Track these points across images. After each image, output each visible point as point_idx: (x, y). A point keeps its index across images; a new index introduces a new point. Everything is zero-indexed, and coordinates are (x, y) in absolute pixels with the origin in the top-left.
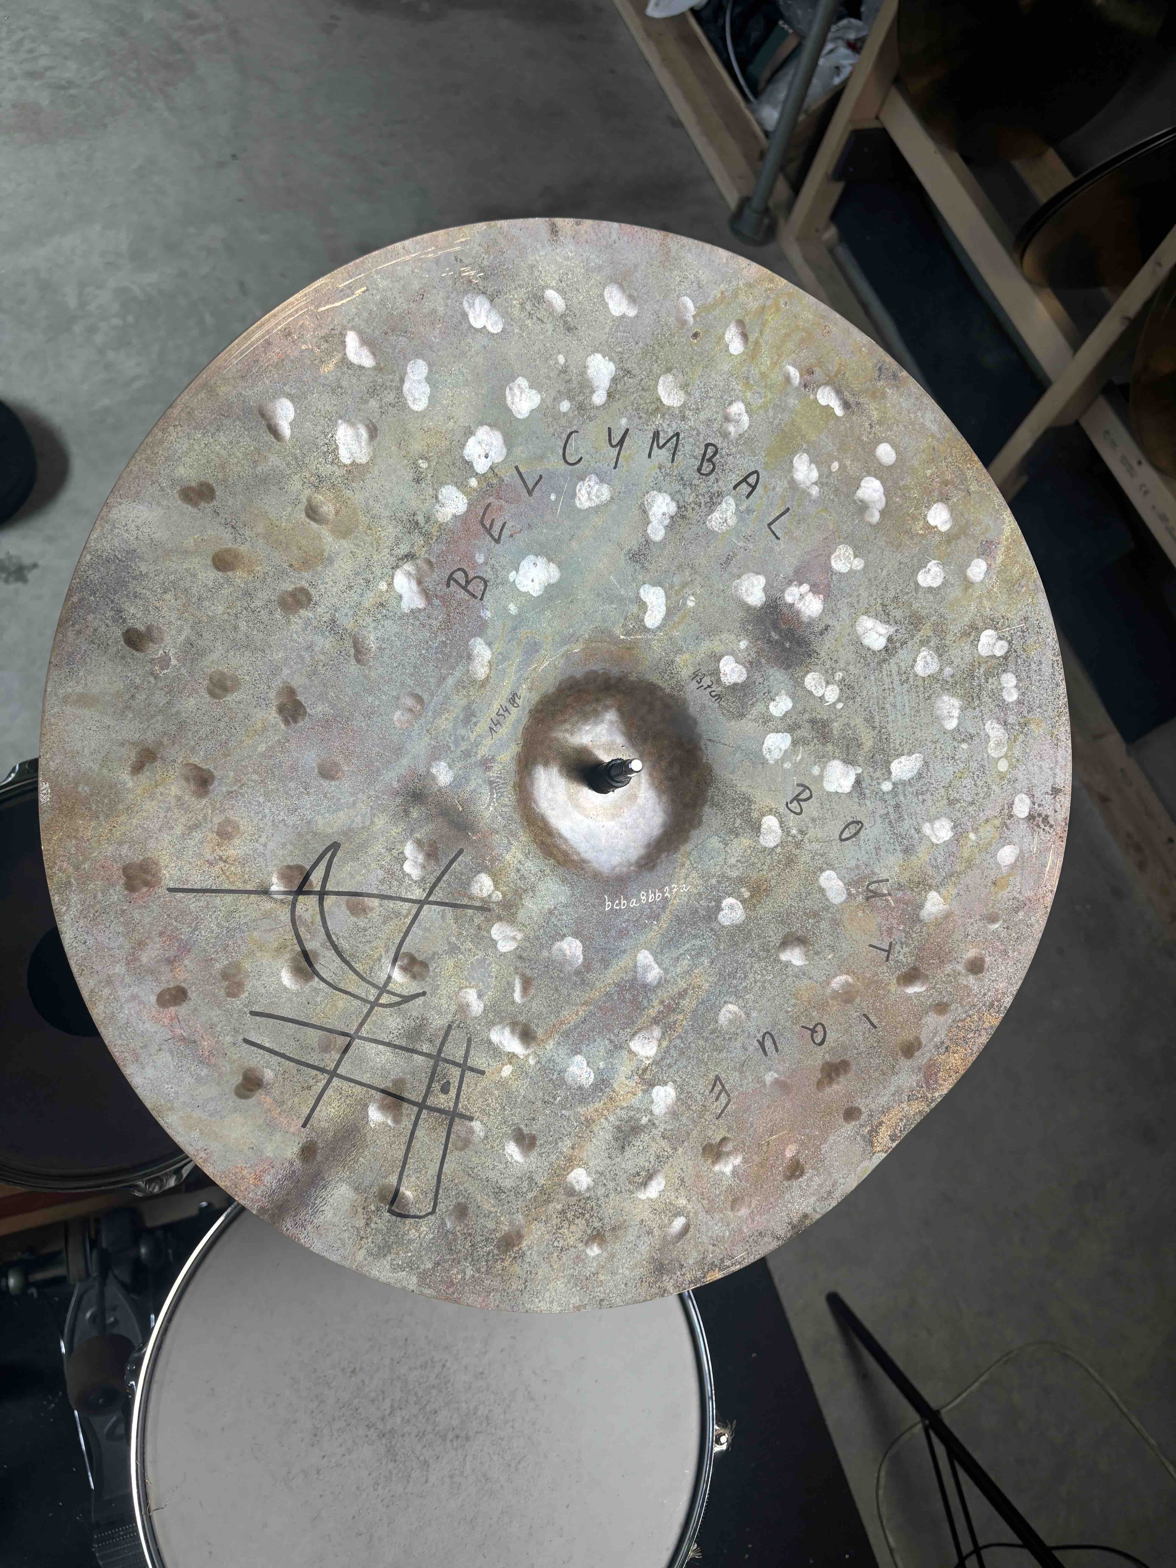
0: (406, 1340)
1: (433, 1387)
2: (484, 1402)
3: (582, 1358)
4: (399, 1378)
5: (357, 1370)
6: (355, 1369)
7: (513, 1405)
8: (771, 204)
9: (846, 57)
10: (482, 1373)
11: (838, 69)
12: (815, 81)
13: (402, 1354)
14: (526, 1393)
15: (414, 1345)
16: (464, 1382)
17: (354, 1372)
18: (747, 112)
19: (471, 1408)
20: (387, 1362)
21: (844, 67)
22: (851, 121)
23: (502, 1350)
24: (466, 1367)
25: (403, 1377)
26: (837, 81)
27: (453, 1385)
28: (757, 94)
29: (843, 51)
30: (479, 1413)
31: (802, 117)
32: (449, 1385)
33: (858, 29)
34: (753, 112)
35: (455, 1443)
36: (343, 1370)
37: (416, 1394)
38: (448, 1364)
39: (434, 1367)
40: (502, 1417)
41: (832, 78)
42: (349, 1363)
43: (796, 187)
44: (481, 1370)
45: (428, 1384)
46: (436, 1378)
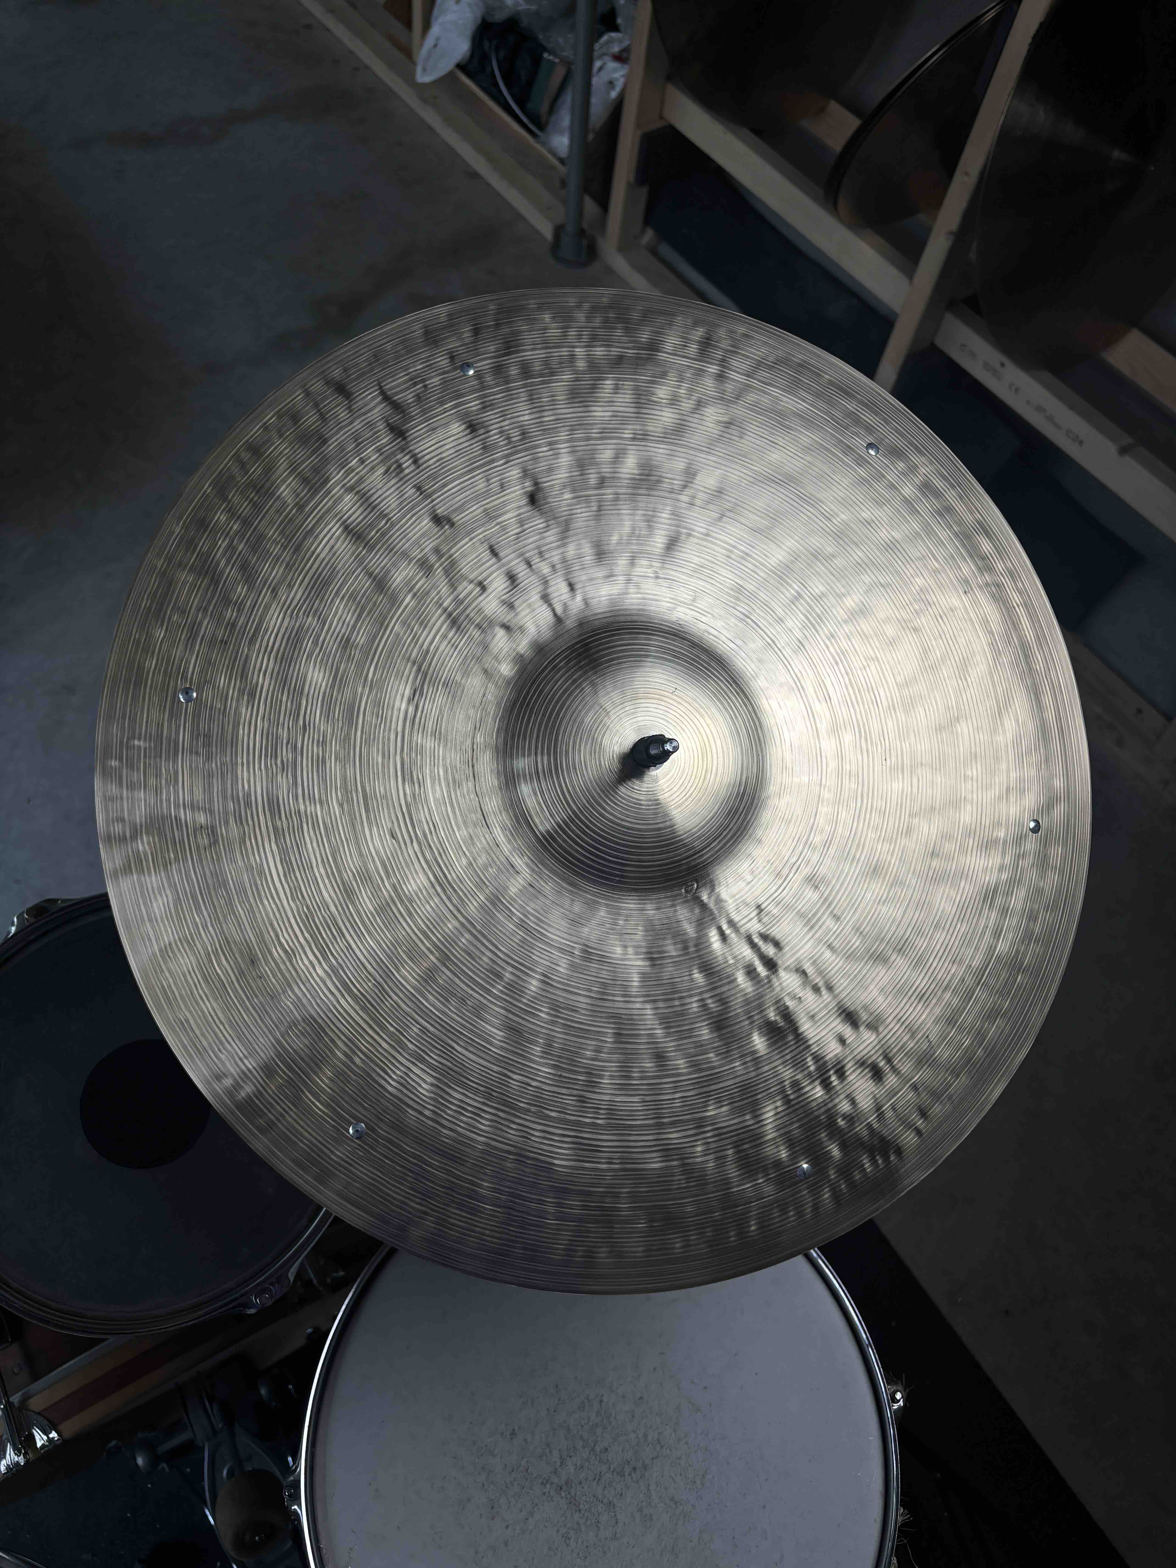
0: (556, 1386)
1: (597, 1425)
2: (651, 1427)
3: (736, 1355)
4: (560, 1426)
5: (516, 1430)
6: (514, 1430)
7: (681, 1421)
8: (585, 225)
9: (615, 70)
10: (641, 1398)
11: (611, 84)
12: (594, 100)
13: (556, 1402)
14: (690, 1406)
15: (566, 1389)
16: (626, 1412)
17: (513, 1433)
18: (538, 146)
19: (640, 1436)
20: (543, 1413)
21: (617, 79)
22: (638, 125)
23: (655, 1369)
24: (624, 1397)
25: (563, 1425)
26: (614, 94)
28: (542, 127)
29: (612, 65)
30: (650, 1438)
31: (591, 137)
33: (620, 41)
34: (543, 144)
35: (634, 1475)
36: (502, 1434)
37: (581, 1437)
38: (605, 1399)
39: (591, 1405)
40: (673, 1435)
41: (608, 93)
42: (506, 1426)
43: (604, 203)
44: (639, 1395)
45: (591, 1424)
46: (597, 1416)
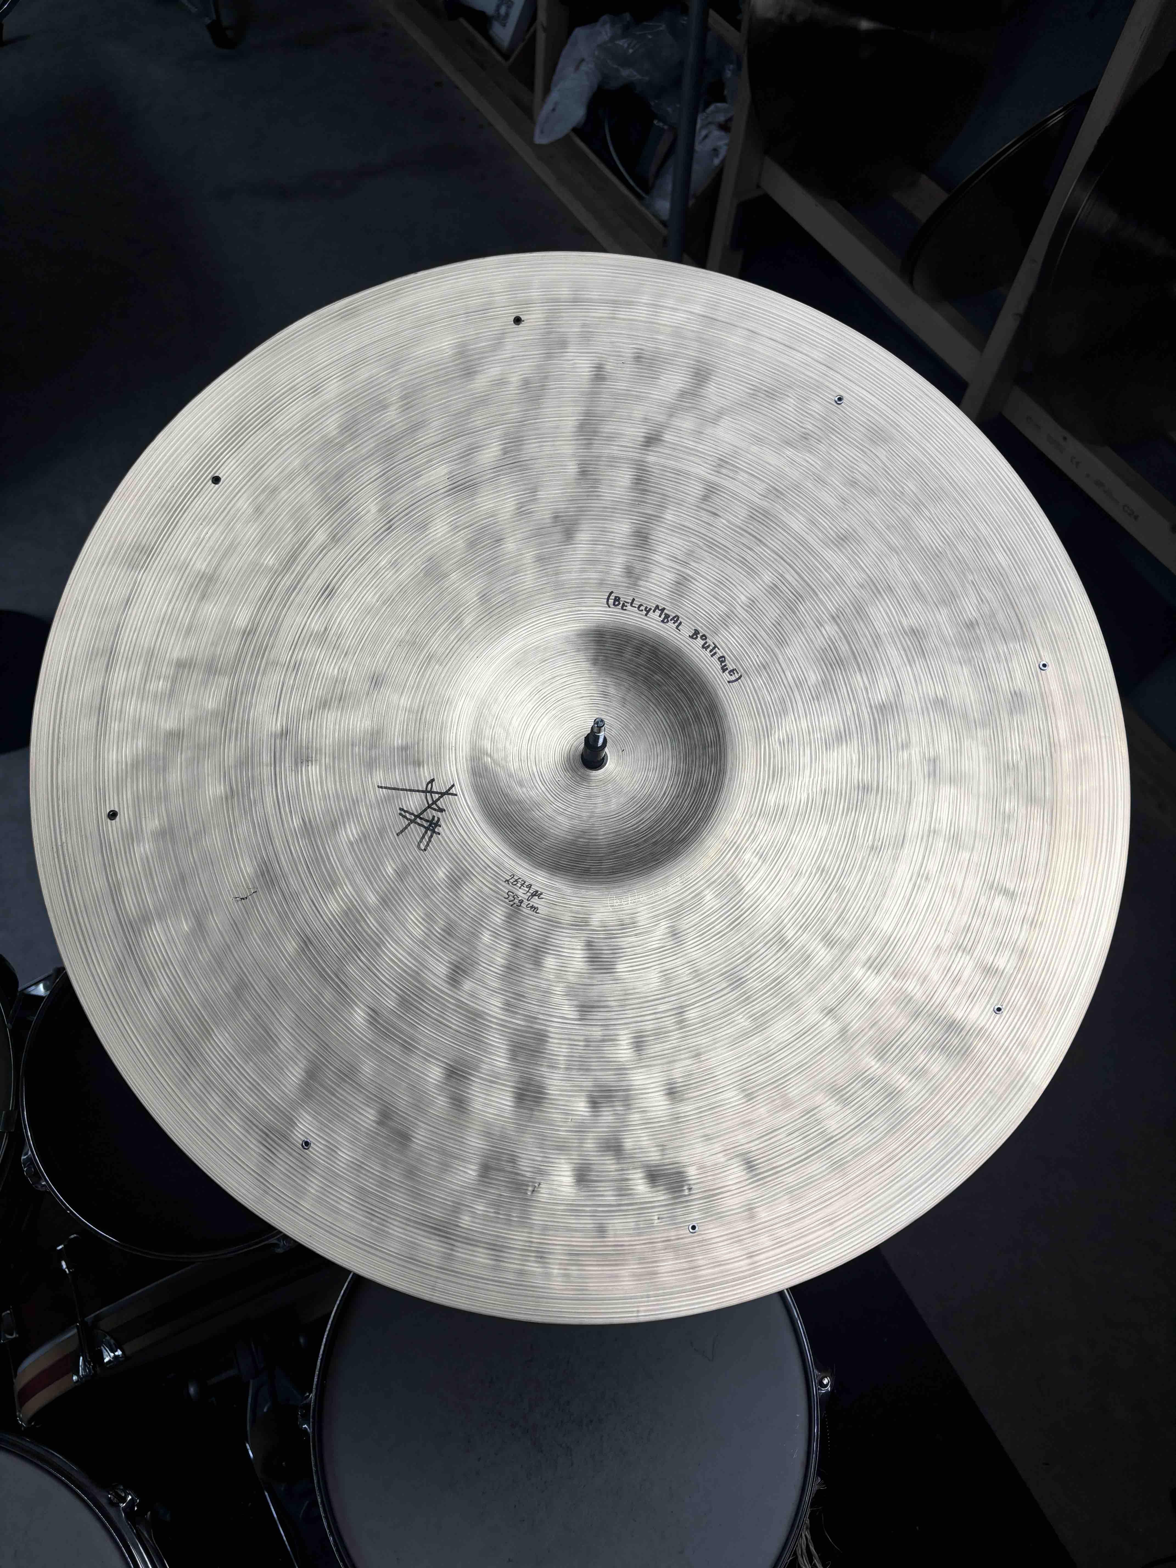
1: (562, 1382)
9: (720, 138)
11: (715, 151)
21: (721, 148)
22: (736, 194)
26: (717, 161)
27: (579, 1377)
32: (576, 1378)
33: (726, 111)
34: (647, 206)
35: (590, 1427)
38: (572, 1361)
40: (627, 1396)
41: (711, 160)
46: (563, 1374)
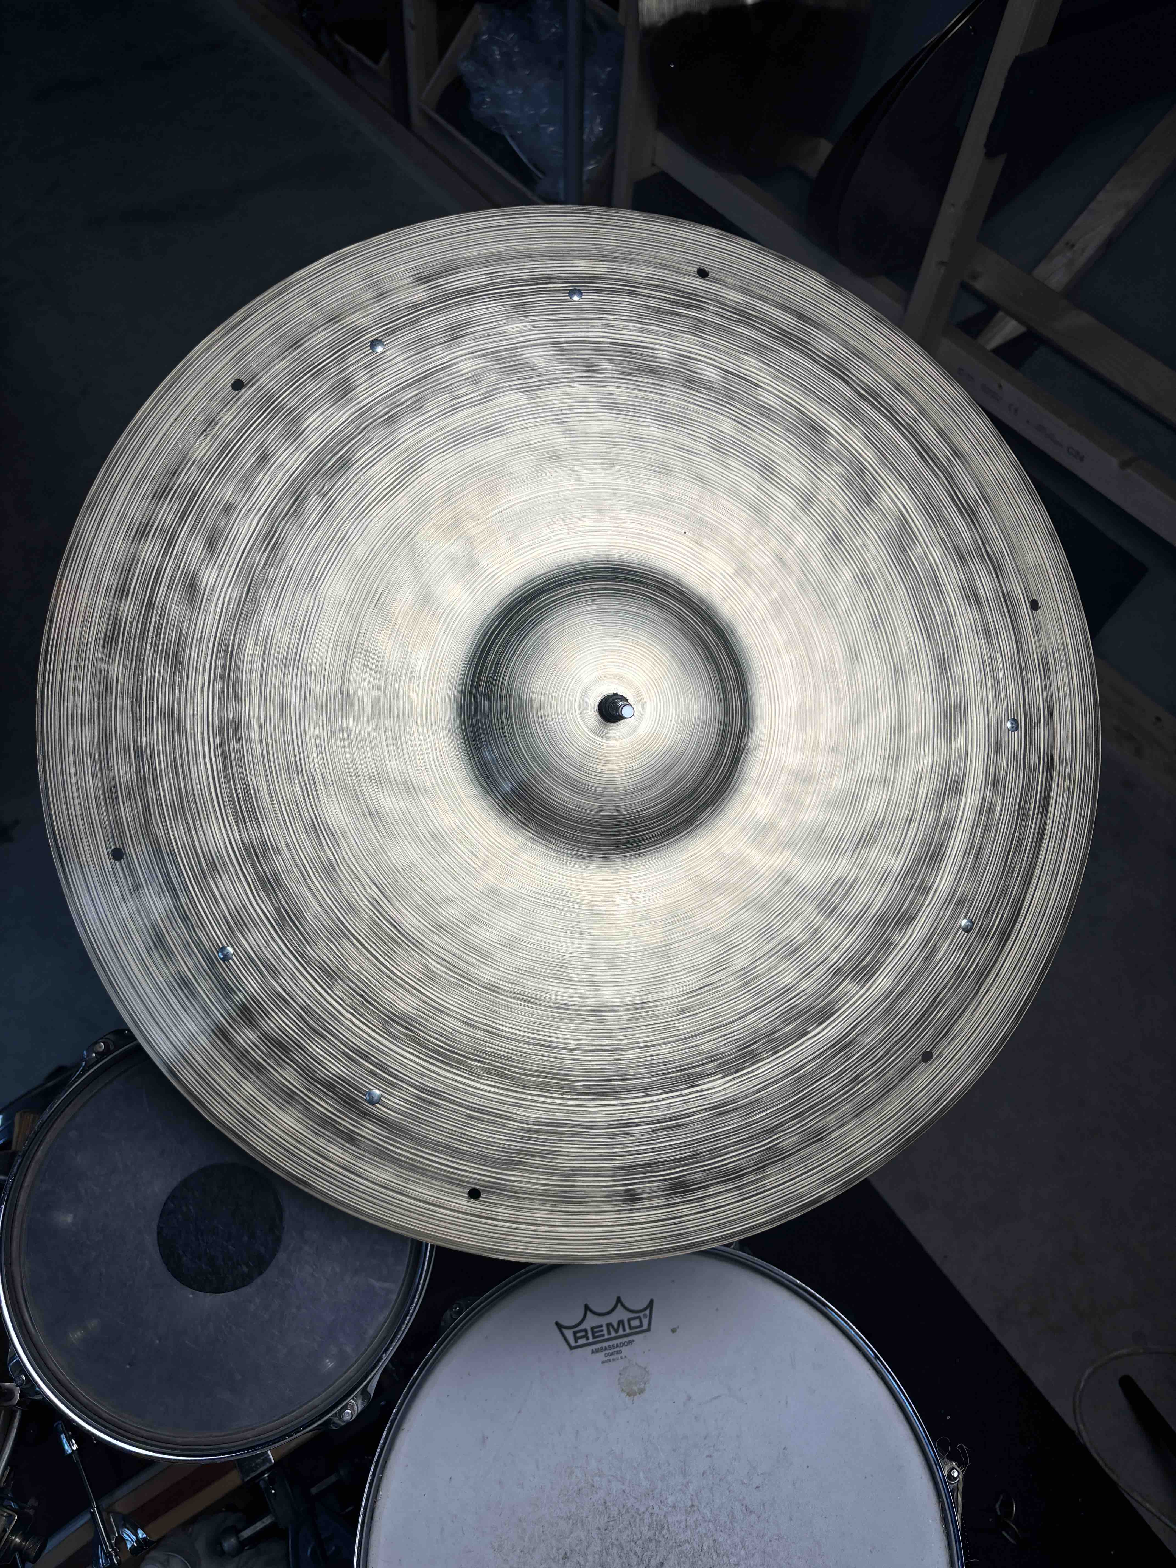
0: (605, 1503)
1: (650, 1540)
2: (705, 1534)
3: (784, 1449)
4: (612, 1544)
5: (568, 1554)
6: (566, 1554)
7: (735, 1525)
10: (693, 1506)
13: (606, 1519)
14: (744, 1509)
15: (614, 1505)
16: (679, 1522)
17: (565, 1557)
19: (695, 1546)
20: (595, 1533)
23: (703, 1474)
24: (674, 1507)
25: (616, 1542)
27: (668, 1530)
30: (705, 1547)
32: (665, 1531)
36: (553, 1560)
37: (635, 1553)
38: (656, 1510)
39: (642, 1520)
42: (558, 1550)
44: (690, 1504)
45: (643, 1538)
46: (649, 1530)
